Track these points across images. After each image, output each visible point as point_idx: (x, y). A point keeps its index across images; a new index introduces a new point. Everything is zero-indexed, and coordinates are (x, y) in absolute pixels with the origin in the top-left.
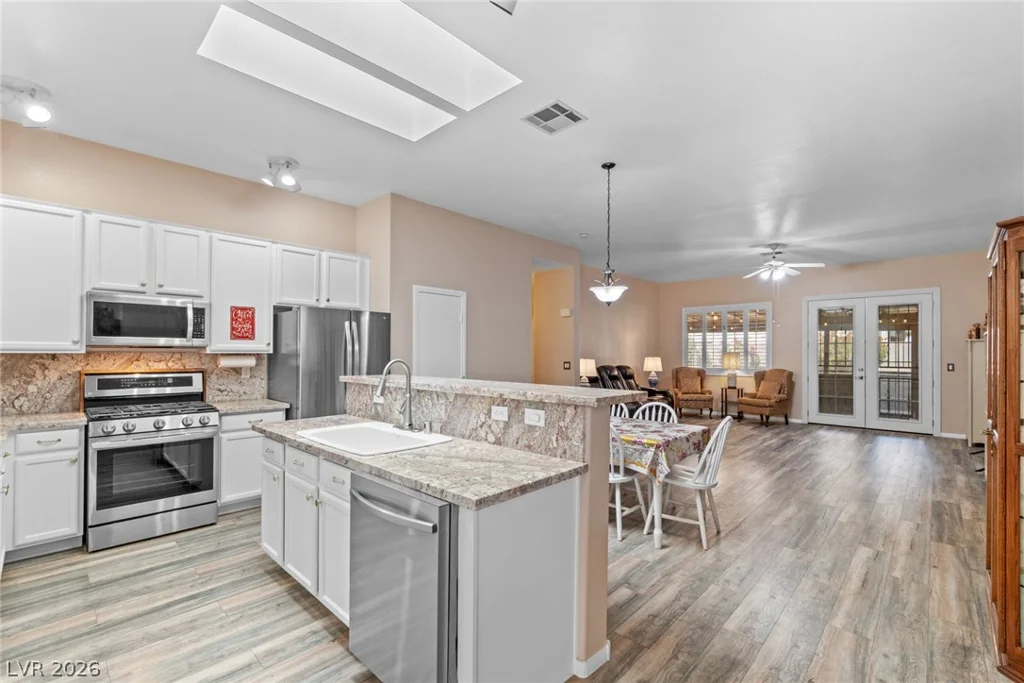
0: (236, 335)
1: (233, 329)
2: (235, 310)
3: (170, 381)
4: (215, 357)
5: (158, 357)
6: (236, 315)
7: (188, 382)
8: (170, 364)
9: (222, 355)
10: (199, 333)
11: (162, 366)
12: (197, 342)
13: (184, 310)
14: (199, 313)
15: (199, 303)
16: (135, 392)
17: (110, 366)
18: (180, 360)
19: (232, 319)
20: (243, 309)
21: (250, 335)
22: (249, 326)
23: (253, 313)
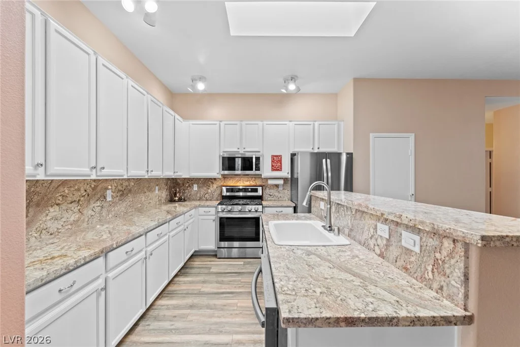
0: (274, 169)
1: (272, 166)
2: (273, 157)
3: (250, 190)
4: (267, 179)
5: (247, 179)
6: (274, 159)
7: (256, 191)
8: (251, 182)
9: (269, 178)
10: (258, 169)
11: (248, 183)
12: (257, 172)
13: (252, 158)
14: (258, 159)
15: (258, 155)
16: (241, 194)
17: (231, 183)
18: (255, 180)
19: (272, 161)
20: (276, 156)
21: (279, 169)
22: (279, 164)
23: (281, 158)
